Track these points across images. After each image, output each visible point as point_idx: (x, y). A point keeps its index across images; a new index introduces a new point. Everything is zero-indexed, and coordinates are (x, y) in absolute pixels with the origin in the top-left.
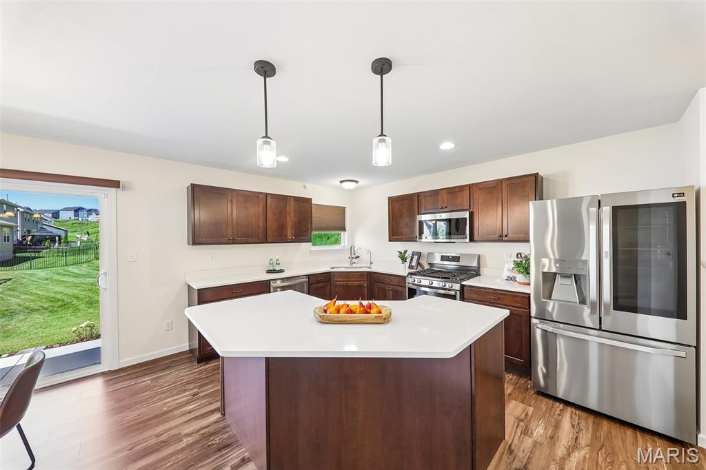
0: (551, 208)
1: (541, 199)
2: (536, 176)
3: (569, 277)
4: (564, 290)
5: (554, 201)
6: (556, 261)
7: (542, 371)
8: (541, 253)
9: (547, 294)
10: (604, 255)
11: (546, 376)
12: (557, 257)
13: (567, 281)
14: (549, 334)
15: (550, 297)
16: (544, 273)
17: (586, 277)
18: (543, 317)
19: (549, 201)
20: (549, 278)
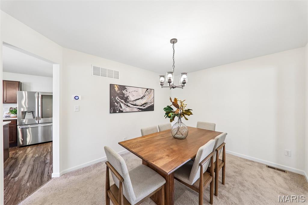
0: (25, 94)
1: (21, 90)
2: (19, 82)
3: (30, 112)
4: (29, 116)
5: (26, 92)
6: (27, 108)
7: (21, 140)
8: (21, 106)
9: (23, 118)
10: (39, 106)
11: (22, 141)
12: (27, 107)
13: (30, 113)
14: (24, 129)
15: (24, 119)
16: (22, 112)
17: (35, 111)
18: (21, 124)
19: (24, 92)
20: (24, 113)
